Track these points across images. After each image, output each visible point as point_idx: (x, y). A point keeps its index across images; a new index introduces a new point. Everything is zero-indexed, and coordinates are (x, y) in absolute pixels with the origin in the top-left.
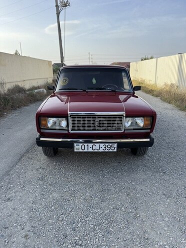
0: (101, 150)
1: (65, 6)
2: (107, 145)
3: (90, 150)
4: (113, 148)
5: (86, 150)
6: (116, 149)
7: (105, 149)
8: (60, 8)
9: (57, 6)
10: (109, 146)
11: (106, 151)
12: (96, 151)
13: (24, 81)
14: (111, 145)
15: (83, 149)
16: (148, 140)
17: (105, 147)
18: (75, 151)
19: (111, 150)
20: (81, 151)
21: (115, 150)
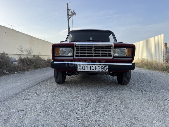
0: (97, 70)
1: (73, 15)
2: (101, 66)
3: (89, 70)
4: (105, 69)
5: (86, 70)
6: (107, 69)
7: (99, 69)
8: (70, 16)
9: (68, 15)
10: (102, 68)
11: (101, 71)
12: (93, 70)
13: (44, 56)
14: (104, 66)
15: (84, 69)
16: (131, 64)
17: (100, 68)
18: (78, 70)
19: (104, 71)
20: (82, 70)
21: (107, 71)
